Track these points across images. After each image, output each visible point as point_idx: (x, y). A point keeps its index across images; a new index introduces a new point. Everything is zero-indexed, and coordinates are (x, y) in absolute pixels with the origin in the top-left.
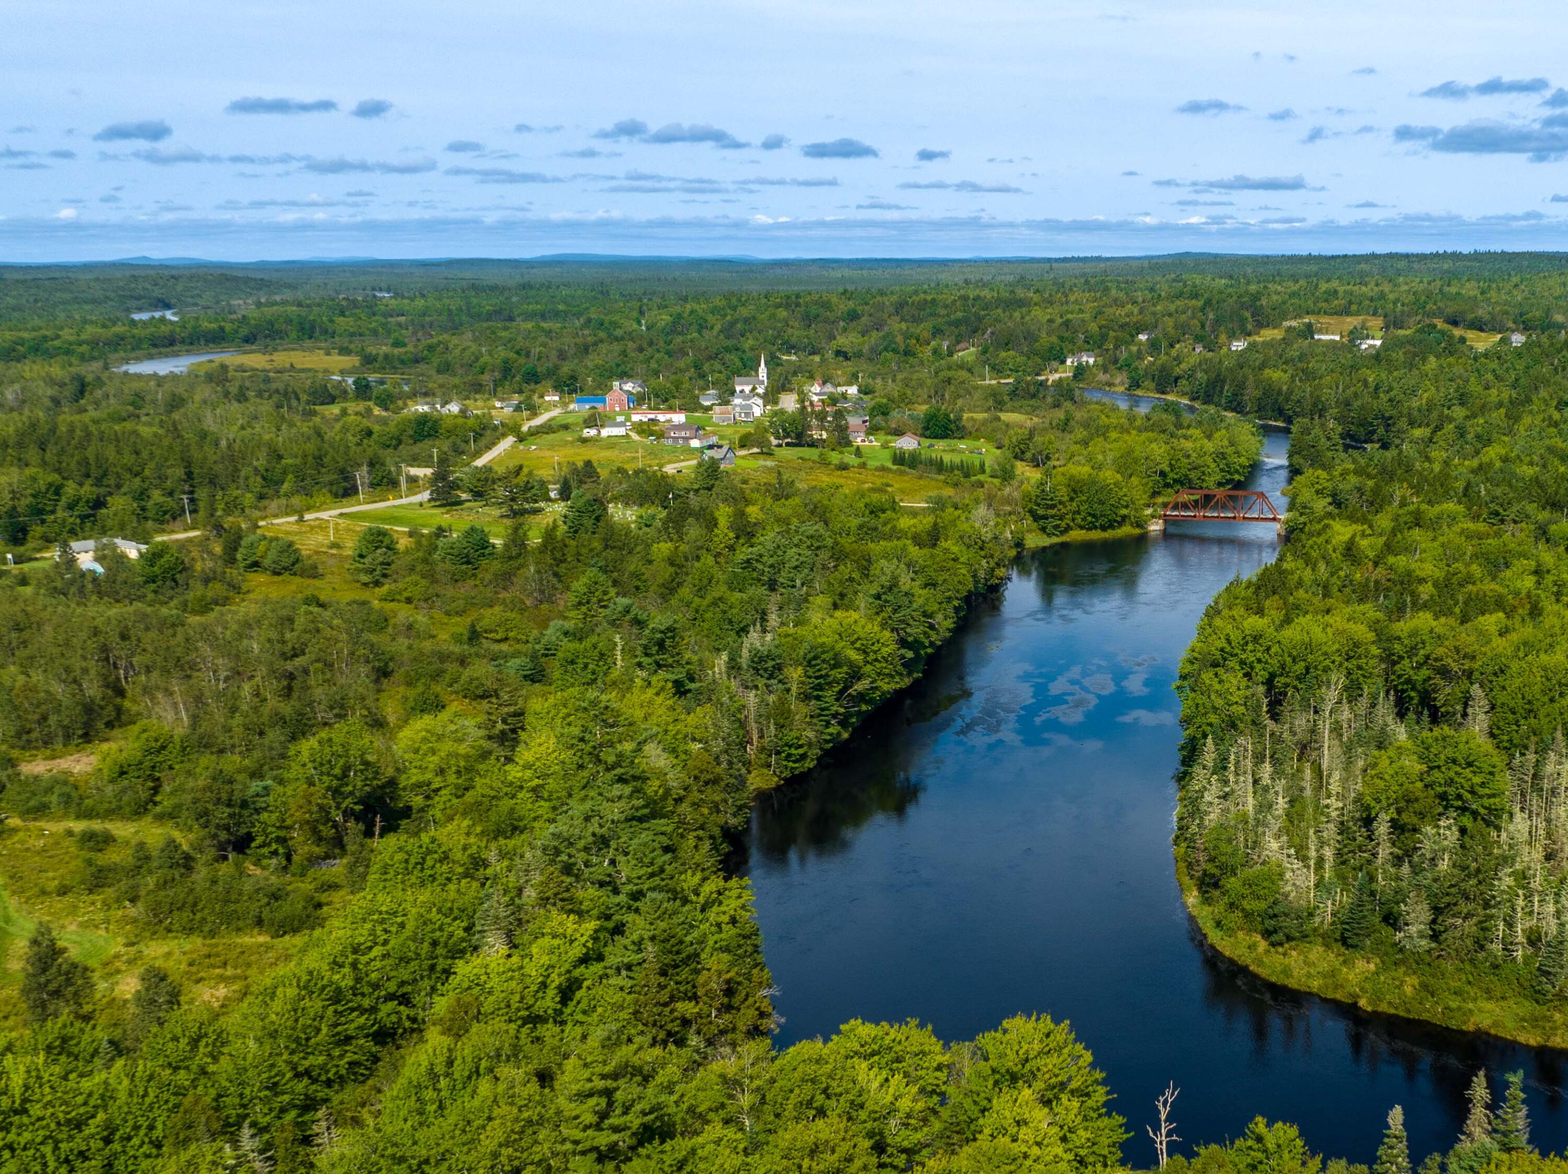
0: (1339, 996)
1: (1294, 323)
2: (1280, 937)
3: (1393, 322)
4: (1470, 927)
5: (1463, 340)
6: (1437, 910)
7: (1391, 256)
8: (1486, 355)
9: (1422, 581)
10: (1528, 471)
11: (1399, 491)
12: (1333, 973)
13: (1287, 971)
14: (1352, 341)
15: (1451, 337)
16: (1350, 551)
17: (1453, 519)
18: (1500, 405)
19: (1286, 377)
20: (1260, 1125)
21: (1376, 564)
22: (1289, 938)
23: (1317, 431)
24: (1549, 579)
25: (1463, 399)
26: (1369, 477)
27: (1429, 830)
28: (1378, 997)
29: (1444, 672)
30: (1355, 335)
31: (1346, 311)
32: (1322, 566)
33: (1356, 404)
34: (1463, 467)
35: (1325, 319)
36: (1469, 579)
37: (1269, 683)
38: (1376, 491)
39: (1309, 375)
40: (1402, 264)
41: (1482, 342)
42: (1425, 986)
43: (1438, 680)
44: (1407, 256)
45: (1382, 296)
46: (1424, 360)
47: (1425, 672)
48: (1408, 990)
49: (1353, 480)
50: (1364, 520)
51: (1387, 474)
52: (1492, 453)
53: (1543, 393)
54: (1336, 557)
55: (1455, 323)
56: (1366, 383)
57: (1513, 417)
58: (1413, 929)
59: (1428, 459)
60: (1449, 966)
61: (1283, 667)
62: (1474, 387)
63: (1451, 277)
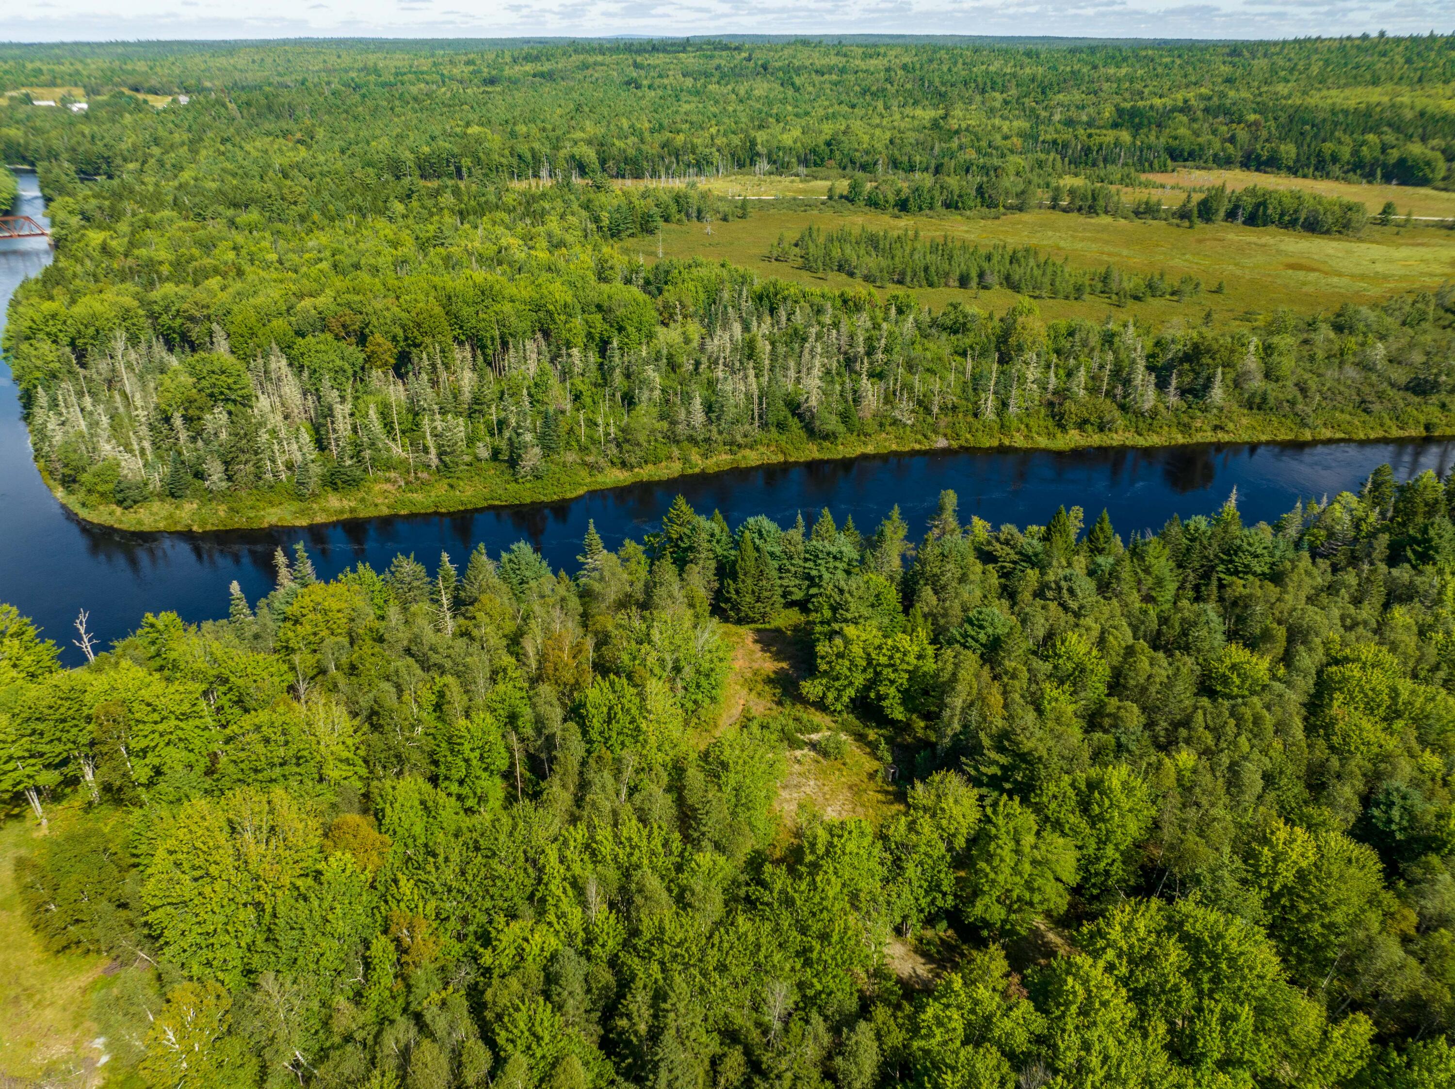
0: (179, 528)
1: (14, 93)
2: (129, 502)
3: (91, 91)
4: (250, 468)
5: (146, 102)
6: (226, 463)
7: (76, 44)
8: (165, 111)
9: (161, 263)
10: (213, 185)
11: (129, 206)
12: (171, 516)
13: (140, 522)
14: (64, 105)
15: (137, 100)
16: (105, 249)
17: (171, 221)
18: (183, 144)
19: (20, 134)
20: (150, 617)
21: (126, 256)
22: (135, 502)
23: (56, 171)
24: (244, 252)
25: (157, 141)
26: (104, 198)
27: (208, 416)
28: (204, 522)
29: (192, 319)
30: (65, 101)
31: (53, 84)
32: (88, 262)
33: (81, 149)
34: (169, 186)
35: (38, 90)
36: (192, 259)
37: (72, 344)
38: (112, 208)
39: (38, 131)
40: (87, 50)
41: (161, 102)
42: (231, 509)
43: (189, 324)
44: (88, 44)
45: (78, 72)
46: (122, 116)
47: (179, 321)
48: (222, 514)
49: (94, 202)
50: (110, 228)
51: (118, 196)
52: (186, 176)
53: (210, 134)
54: (96, 254)
55: (137, 90)
56: (84, 135)
57: (194, 151)
58: (215, 478)
59: (143, 183)
60: (243, 494)
61: (79, 332)
62: (162, 132)
63: (125, 58)
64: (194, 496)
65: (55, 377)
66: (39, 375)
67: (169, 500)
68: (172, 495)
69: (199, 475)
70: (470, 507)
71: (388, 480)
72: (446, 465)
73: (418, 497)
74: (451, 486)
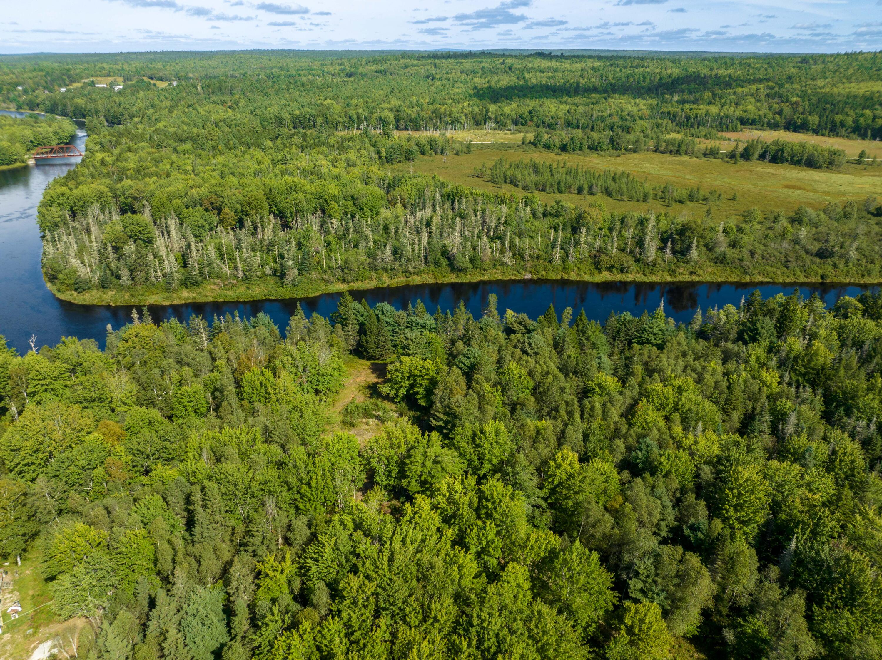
0: (103, 304)
1: (86, 81)
2: (81, 290)
3: (127, 79)
4: (143, 274)
5: (155, 85)
6: (131, 271)
7: (128, 53)
8: (162, 90)
9: (129, 169)
10: (172, 130)
11: (125, 140)
12: (100, 298)
13: (84, 300)
14: (111, 87)
15: (150, 84)
16: (102, 162)
17: (144, 148)
18: (166, 107)
19: (83, 102)
20: (63, 338)
21: (113, 166)
22: (84, 290)
23: (95, 121)
24: (175, 165)
25: (153, 106)
26: (114, 136)
27: (126, 247)
28: (116, 301)
29: (135, 198)
30: (112, 85)
31: (108, 75)
33: (112, 110)
34: (150, 130)
35: (99, 79)
36: (147, 168)
37: (71, 209)
38: (117, 141)
39: (93, 100)
40: (134, 56)
41: (162, 85)
42: (131, 295)
43: (134, 201)
44: (135, 53)
45: (124, 69)
46: (138, 93)
47: (129, 200)
48: (126, 297)
49: (108, 138)
50: (109, 151)
51: (121, 135)
52: (160, 125)
53: (182, 103)
54: (97, 164)
55: (152, 78)
56: (115, 102)
57: (170, 112)
58: (124, 278)
59: (137, 129)
60: (138, 287)
61: (75, 203)
62: (157, 102)
63: (151, 61)
64: (114, 288)
65: (57, 226)
66: (48, 224)
67: (101, 289)
68: (103, 287)
69: (118, 277)
70: (256, 299)
71: (215, 284)
72: (246, 277)
73: (229, 293)
74: (248, 288)
